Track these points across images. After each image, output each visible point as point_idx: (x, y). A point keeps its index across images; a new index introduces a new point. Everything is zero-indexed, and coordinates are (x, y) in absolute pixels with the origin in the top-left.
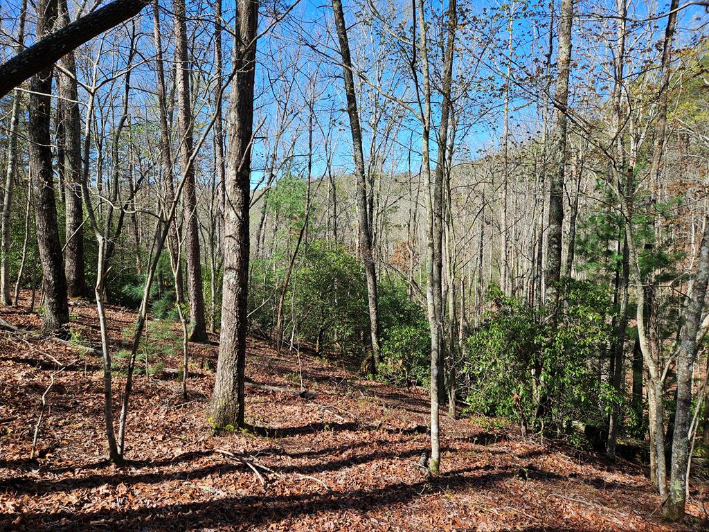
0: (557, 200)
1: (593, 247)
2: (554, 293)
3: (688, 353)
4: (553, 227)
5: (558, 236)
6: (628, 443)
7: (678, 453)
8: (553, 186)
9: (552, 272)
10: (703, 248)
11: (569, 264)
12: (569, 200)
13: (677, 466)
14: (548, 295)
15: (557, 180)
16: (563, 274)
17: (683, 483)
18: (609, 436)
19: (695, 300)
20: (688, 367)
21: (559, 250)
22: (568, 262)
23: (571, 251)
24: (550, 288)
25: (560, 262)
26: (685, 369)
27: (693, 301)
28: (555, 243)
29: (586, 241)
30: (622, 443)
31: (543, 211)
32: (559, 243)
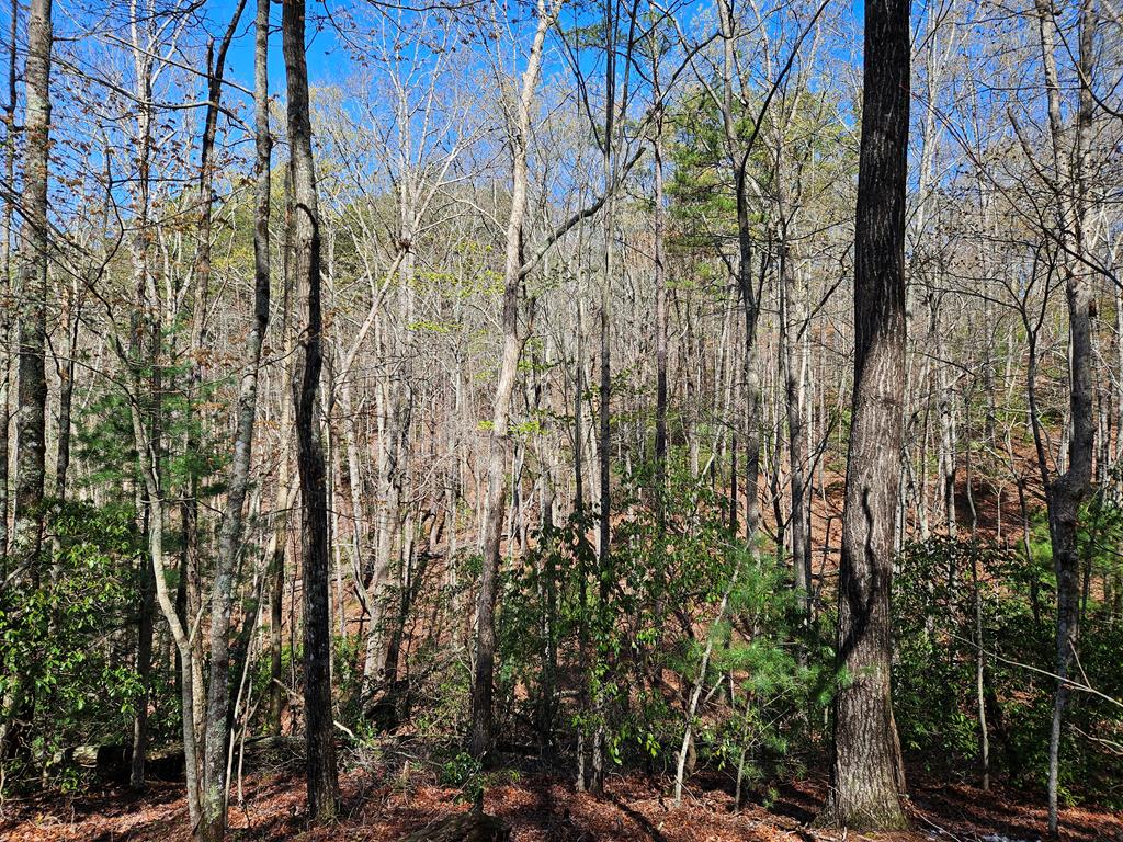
0: (33, 364)
1: (108, 446)
2: (33, 528)
3: (223, 593)
4: (27, 409)
5: (39, 425)
6: (168, 753)
7: (213, 744)
8: (24, 338)
9: (27, 491)
10: (238, 443)
11: (61, 475)
12: (57, 364)
13: (212, 764)
14: (20, 532)
15: (31, 327)
16: (49, 492)
17: (220, 787)
18: (135, 752)
19: (230, 516)
20: (224, 613)
21: (41, 451)
22: (59, 471)
23: (64, 451)
24: (24, 520)
25: (44, 472)
26: (220, 616)
27: (227, 517)
28: (31, 438)
29: (96, 435)
30: (159, 757)
31: (7, 380)
32: (40, 437)
